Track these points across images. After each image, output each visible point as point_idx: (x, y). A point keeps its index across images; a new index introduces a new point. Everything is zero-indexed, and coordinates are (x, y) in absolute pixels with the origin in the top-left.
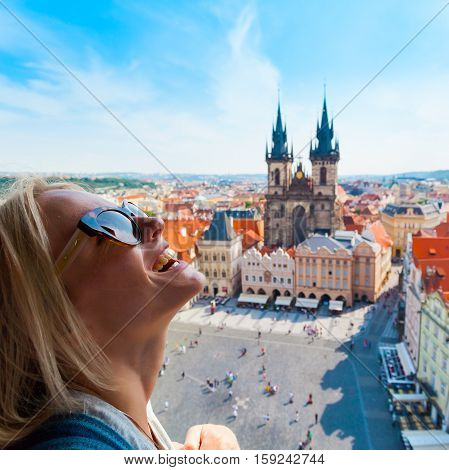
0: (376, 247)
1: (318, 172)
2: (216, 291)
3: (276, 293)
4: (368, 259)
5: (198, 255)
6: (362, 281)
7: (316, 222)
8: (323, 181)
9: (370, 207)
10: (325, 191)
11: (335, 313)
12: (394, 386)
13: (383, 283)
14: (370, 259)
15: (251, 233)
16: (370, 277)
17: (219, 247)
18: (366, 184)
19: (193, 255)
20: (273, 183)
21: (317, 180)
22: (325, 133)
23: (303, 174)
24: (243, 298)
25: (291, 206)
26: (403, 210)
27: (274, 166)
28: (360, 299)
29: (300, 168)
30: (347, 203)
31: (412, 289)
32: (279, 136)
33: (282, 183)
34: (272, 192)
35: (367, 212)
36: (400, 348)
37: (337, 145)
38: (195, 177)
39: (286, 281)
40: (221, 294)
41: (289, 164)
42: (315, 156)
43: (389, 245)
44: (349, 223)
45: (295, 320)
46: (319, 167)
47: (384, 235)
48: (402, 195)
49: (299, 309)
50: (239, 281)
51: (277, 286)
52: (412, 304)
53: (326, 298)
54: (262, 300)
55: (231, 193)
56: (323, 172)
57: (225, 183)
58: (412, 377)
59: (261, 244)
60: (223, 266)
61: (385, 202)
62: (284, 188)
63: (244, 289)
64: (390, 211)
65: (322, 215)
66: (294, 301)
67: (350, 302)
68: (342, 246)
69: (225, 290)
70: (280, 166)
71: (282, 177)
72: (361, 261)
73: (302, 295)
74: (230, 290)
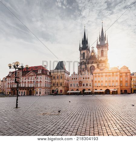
1: (100, 52)
6: (124, 84)
8: (102, 55)
10: (103, 59)
16: (128, 82)
20: (82, 58)
21: (100, 55)
22: (102, 38)
23: (94, 53)
24: (69, 92)
27: (82, 52)
28: (123, 92)
29: (93, 51)
33: (85, 58)
34: (82, 61)
42: (98, 46)
46: (100, 50)
56: (102, 51)
62: (86, 59)
63: (70, 90)
70: (85, 51)
74: (63, 91)
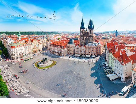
0: (101, 45)
2: (70, 53)
3: (82, 54)
4: (99, 47)
5: (67, 47)
6: (98, 51)
7: (90, 41)
8: (91, 33)
9: (100, 38)
10: (91, 35)
11: (94, 58)
12: (105, 69)
13: (102, 52)
14: (100, 47)
15: (77, 43)
16: (100, 51)
17: (71, 45)
18: (99, 33)
19: (66, 47)
20: (81, 33)
22: (91, 24)
24: (75, 55)
25: (85, 38)
26: (105, 38)
27: (82, 30)
28: (98, 55)
29: (86, 30)
30: (96, 37)
31: (107, 52)
32: (83, 24)
34: (81, 35)
35: (99, 39)
36: (106, 62)
37: (93, 26)
38: (68, 32)
39: (84, 52)
40: (71, 54)
41: (84, 30)
42: (89, 28)
43: (103, 45)
44: (96, 41)
45: (86, 59)
46: (90, 30)
47: (102, 43)
48: (105, 36)
49: (87, 57)
50: (75, 52)
51: (82, 53)
52: (107, 55)
53: (92, 55)
54: (79, 55)
55: (74, 35)
56: (91, 31)
57: (73, 33)
58: (108, 67)
59: (79, 45)
60: (72, 49)
61: (102, 37)
62: (84, 34)
63: (76, 53)
64: (103, 38)
65: (91, 39)
66: (85, 56)
67: (96, 55)
68: (94, 45)
69: (72, 53)
70: (83, 30)
71: (83, 32)
72: (98, 48)
73: (87, 55)
74: (73, 53)
